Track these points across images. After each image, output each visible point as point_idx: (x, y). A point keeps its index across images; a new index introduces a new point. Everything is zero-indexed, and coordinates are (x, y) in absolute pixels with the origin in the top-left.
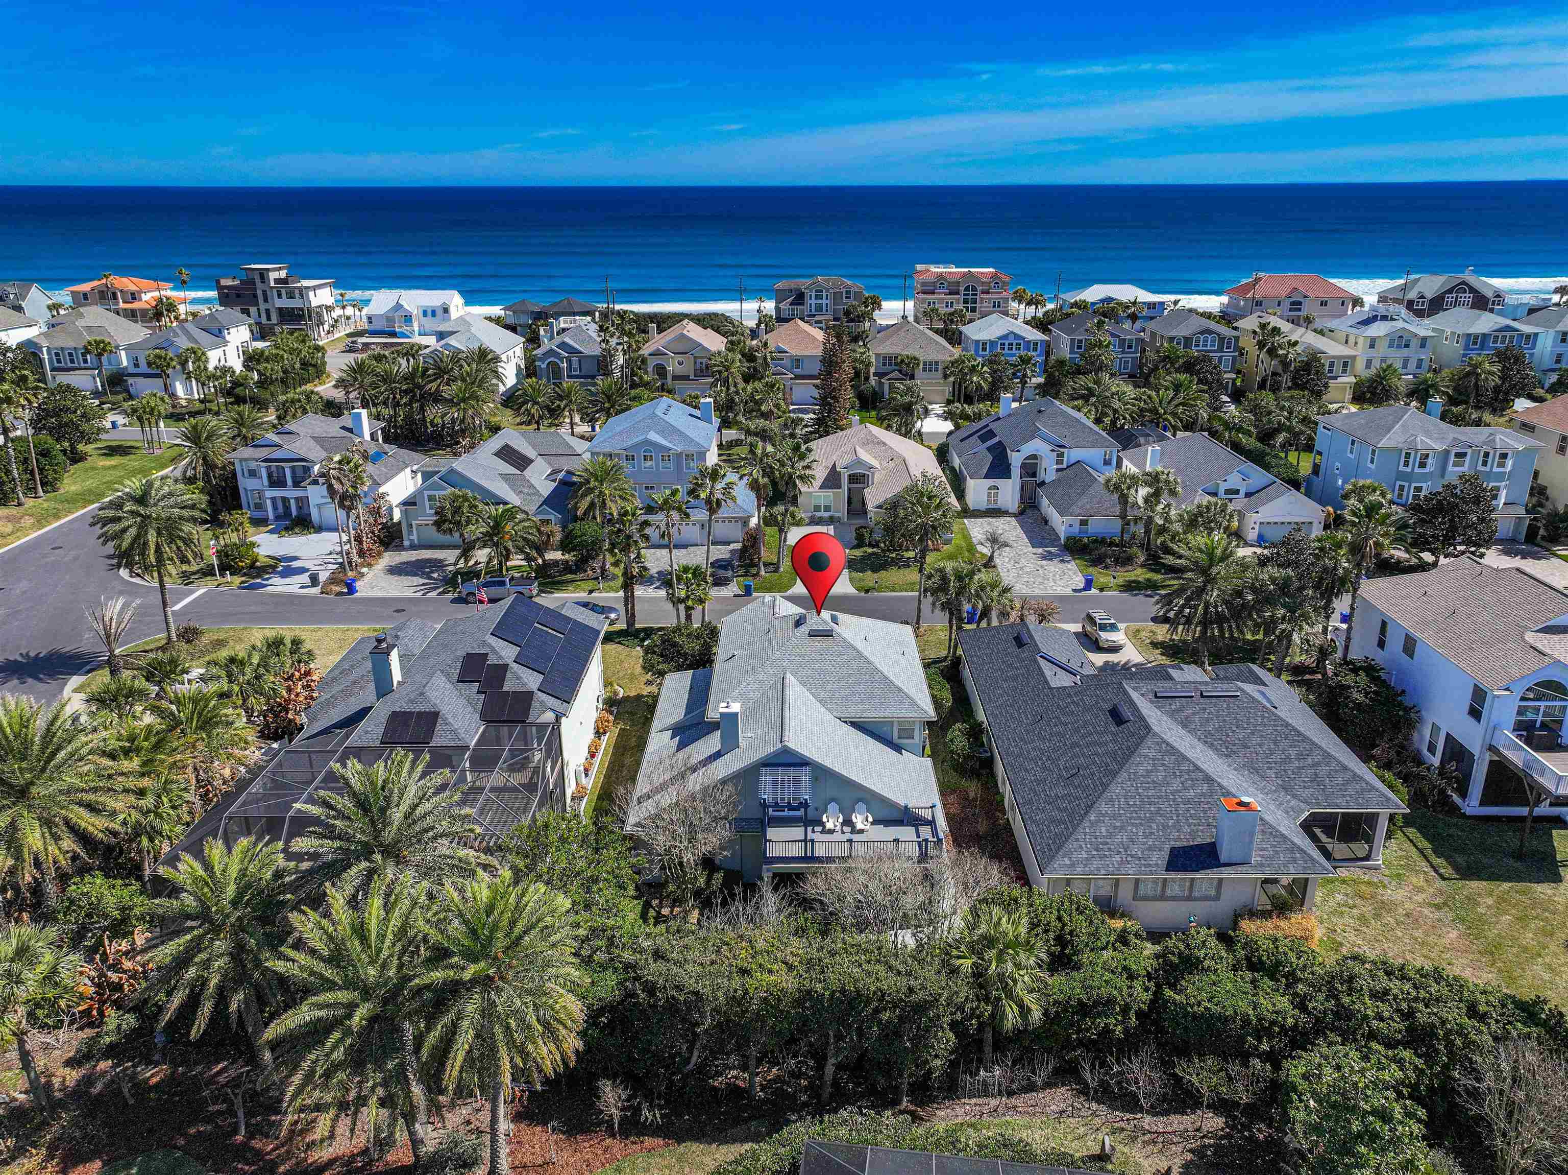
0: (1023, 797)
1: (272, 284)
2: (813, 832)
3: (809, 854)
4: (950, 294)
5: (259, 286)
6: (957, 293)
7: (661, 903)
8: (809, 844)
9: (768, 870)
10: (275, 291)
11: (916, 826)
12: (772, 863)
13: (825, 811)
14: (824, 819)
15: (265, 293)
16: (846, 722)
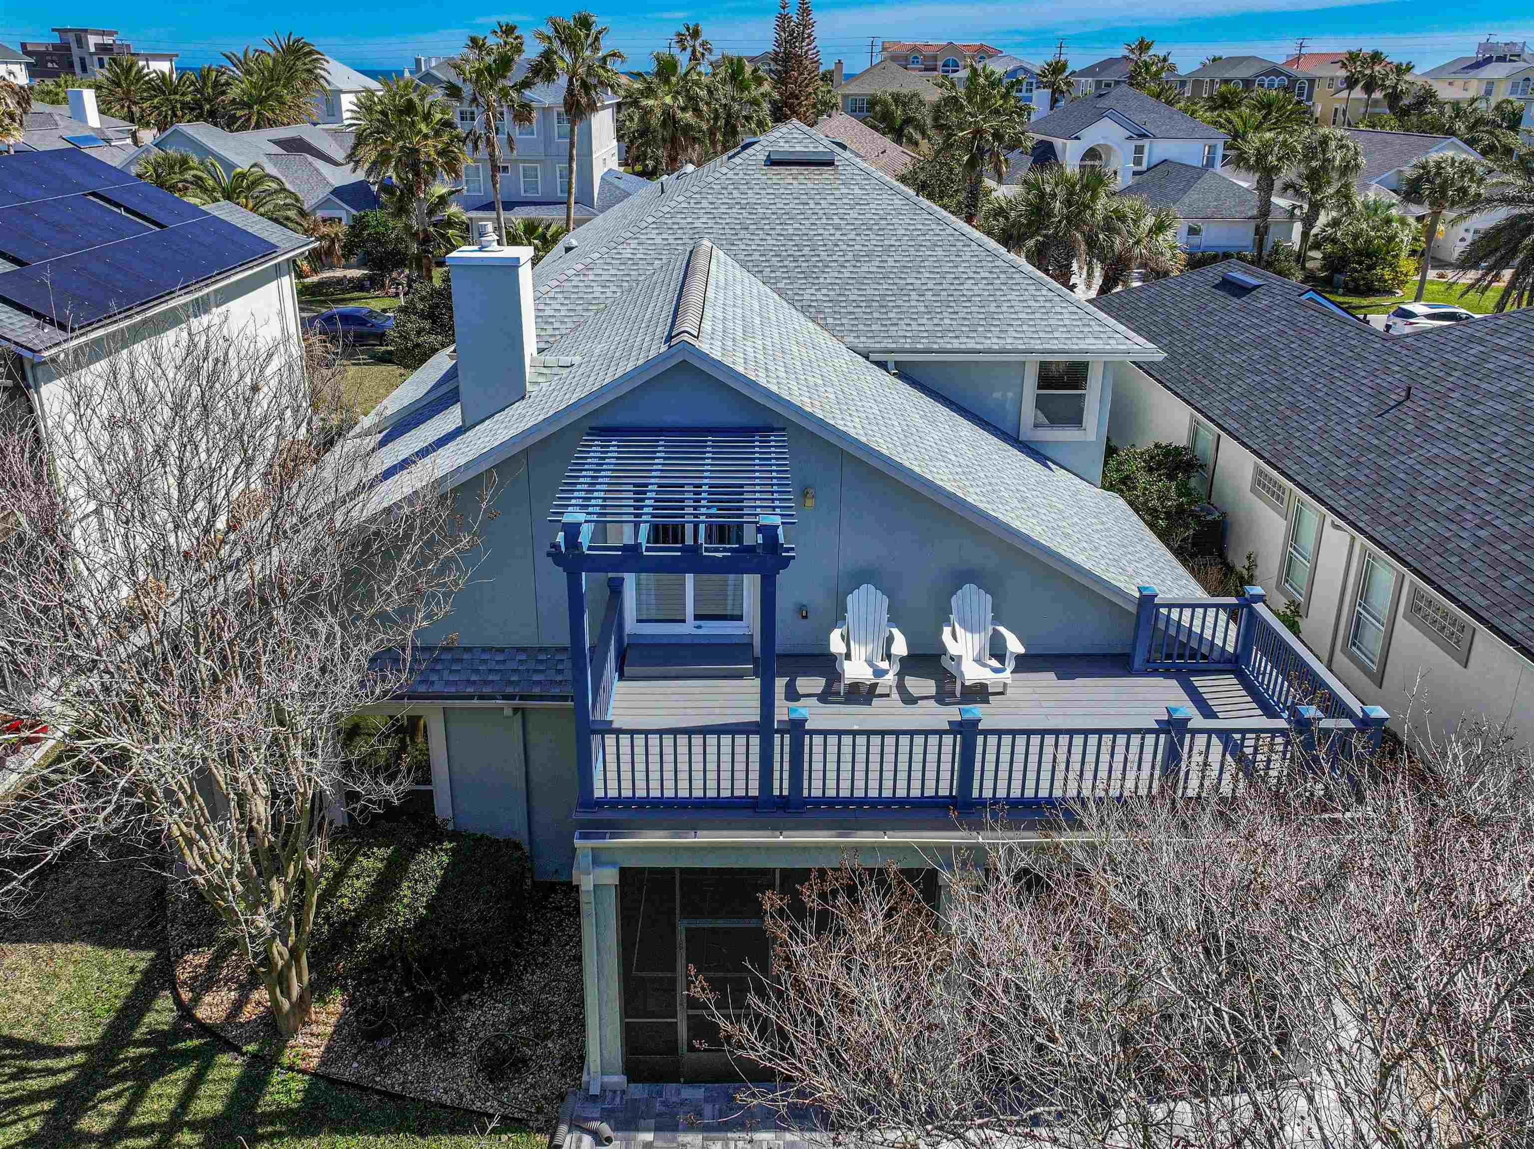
0: (1483, 589)
1: (92, 49)
2: (792, 695)
3: (781, 786)
4: (926, 70)
5: (75, 51)
6: (935, 69)
7: (214, 965)
8: (781, 745)
9: (598, 859)
10: (95, 58)
11: (1183, 676)
12: (615, 828)
13: (839, 616)
14: (836, 645)
15: (83, 61)
16: (882, 365)
